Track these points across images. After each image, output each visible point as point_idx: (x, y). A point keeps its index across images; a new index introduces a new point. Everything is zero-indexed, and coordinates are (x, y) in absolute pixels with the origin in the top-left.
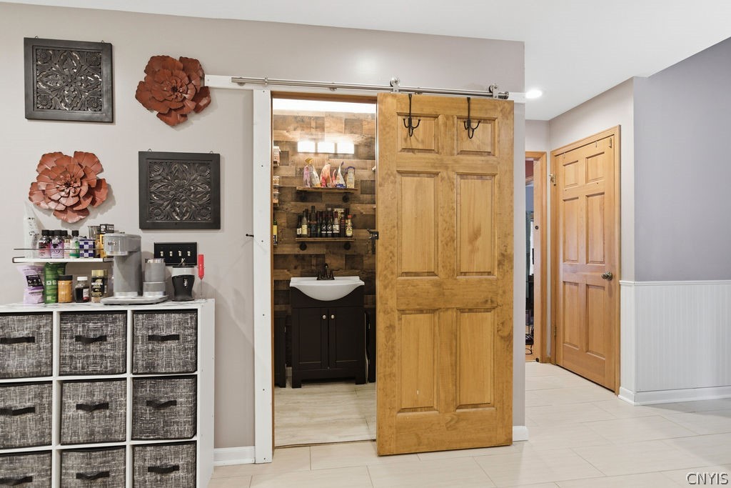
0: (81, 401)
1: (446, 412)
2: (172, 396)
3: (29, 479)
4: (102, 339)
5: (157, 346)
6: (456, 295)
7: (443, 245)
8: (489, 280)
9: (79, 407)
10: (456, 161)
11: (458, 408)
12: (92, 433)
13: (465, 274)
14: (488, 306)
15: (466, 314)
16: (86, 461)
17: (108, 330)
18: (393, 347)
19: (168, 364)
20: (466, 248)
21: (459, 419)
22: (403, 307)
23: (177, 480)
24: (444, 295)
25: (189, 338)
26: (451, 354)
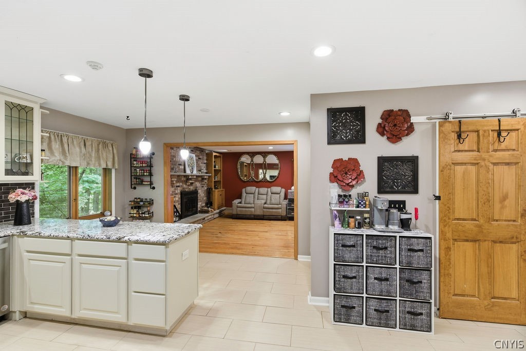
0: (376, 276)
1: (484, 299)
2: (419, 279)
3: (354, 308)
4: (386, 248)
5: (412, 254)
6: (491, 233)
7: (482, 204)
8: (514, 225)
9: (375, 279)
10: (491, 156)
11: (492, 298)
12: (382, 292)
13: (497, 221)
14: (514, 240)
15: (498, 244)
16: (379, 304)
17: (388, 244)
18: (449, 259)
19: (418, 263)
20: (497, 206)
21: (494, 305)
22: (456, 238)
23: (422, 320)
24: (483, 232)
25: (429, 252)
26: (488, 267)
